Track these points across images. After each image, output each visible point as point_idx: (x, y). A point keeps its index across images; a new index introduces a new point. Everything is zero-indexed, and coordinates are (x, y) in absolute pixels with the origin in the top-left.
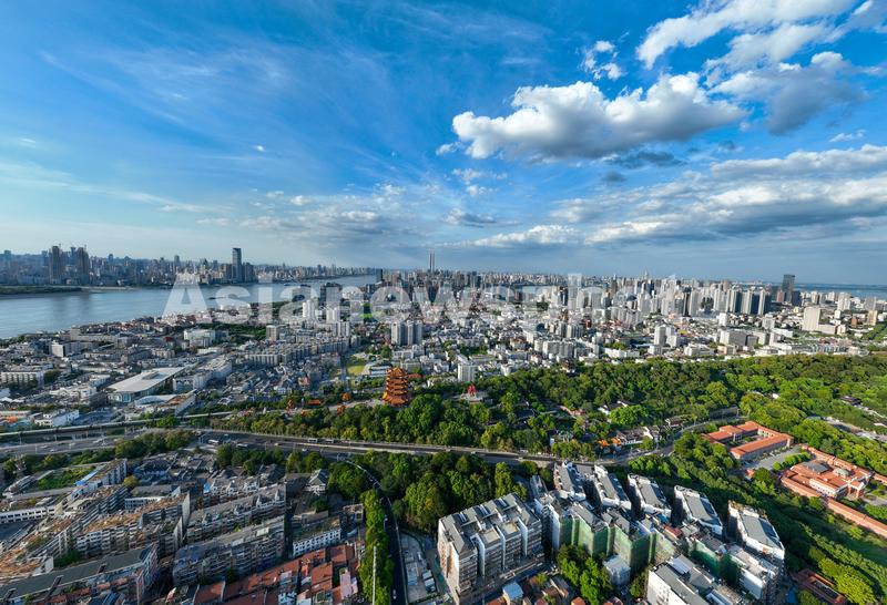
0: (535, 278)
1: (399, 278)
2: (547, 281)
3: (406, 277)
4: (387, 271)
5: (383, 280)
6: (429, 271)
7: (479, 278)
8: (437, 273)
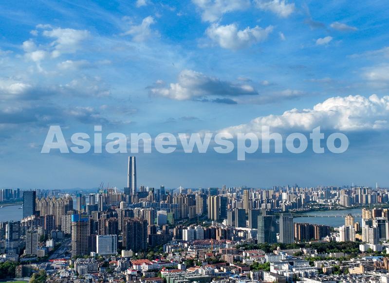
0: (329, 195)
1: (69, 207)
2: (351, 201)
3: (83, 205)
4: (44, 194)
5: (37, 213)
6: (128, 191)
7: (224, 201)
8: (142, 194)
